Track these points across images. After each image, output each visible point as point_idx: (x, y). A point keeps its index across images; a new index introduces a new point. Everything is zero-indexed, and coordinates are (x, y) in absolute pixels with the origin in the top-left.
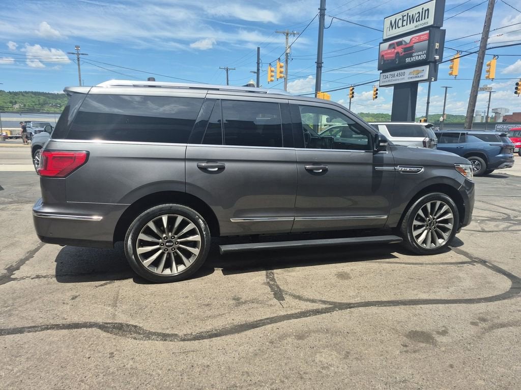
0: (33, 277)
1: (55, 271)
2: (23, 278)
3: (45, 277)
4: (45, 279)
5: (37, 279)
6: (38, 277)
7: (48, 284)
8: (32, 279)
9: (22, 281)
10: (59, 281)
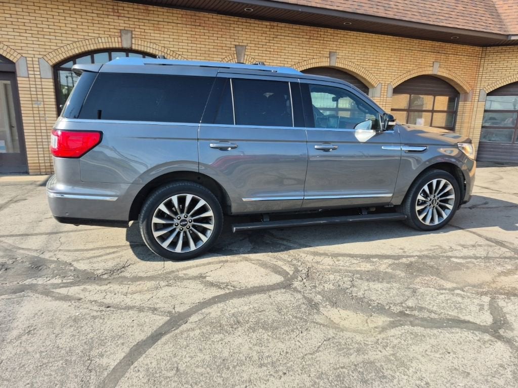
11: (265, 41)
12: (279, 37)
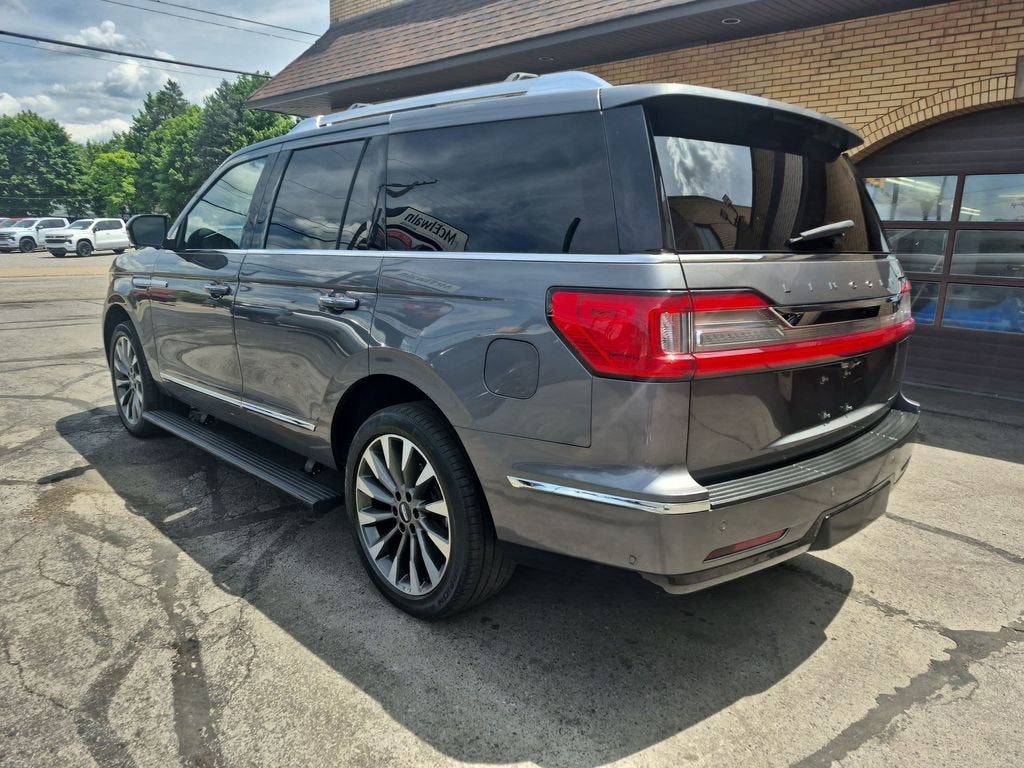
0: (901, 617)
1: (845, 607)
2: (928, 626)
3: (874, 603)
4: (874, 597)
5: (894, 605)
6: (889, 611)
7: (874, 582)
8: (904, 613)
9: (929, 618)
10: (849, 578)
11: (808, 72)
12: (844, 55)
